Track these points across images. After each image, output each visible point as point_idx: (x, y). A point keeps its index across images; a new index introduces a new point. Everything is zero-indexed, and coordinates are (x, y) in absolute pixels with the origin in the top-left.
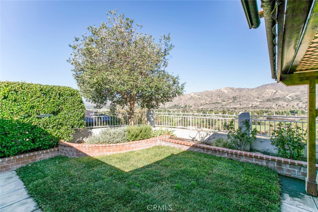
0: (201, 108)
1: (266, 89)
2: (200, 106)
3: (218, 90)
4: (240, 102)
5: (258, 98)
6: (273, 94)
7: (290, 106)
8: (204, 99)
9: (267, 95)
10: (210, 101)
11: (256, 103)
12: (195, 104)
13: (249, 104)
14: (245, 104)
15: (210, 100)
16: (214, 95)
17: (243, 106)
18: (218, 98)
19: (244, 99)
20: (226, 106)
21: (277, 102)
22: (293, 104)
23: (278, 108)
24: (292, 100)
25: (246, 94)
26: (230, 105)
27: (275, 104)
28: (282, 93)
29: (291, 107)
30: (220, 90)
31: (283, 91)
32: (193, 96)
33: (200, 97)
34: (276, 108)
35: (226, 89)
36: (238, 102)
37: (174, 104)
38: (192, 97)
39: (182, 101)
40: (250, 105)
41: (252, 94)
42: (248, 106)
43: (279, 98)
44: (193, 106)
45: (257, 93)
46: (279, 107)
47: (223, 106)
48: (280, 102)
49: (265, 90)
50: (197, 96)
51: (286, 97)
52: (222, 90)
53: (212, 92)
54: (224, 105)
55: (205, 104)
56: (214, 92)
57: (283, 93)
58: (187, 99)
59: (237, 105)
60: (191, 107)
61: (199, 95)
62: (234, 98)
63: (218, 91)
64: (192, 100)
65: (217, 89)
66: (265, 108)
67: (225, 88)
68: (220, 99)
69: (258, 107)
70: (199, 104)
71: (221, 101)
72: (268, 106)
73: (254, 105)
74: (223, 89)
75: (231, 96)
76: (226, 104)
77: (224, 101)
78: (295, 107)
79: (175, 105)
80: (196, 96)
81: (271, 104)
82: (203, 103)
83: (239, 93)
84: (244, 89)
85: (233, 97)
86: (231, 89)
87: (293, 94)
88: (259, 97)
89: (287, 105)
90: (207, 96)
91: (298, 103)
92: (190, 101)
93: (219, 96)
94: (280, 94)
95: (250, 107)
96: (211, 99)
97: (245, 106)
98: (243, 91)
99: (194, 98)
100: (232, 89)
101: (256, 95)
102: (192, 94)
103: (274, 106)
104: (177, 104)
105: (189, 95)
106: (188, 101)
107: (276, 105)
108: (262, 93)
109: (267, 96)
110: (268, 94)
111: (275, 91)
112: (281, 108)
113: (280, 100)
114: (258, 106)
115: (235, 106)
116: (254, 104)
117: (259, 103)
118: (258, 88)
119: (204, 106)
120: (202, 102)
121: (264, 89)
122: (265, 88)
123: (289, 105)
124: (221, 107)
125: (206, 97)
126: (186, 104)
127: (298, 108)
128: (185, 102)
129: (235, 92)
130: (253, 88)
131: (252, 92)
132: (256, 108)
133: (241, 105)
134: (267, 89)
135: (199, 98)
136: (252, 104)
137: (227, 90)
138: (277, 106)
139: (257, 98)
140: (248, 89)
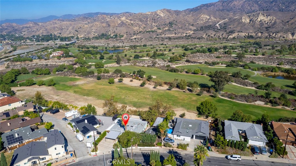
0: (134, 38)
2: (132, 35)
3: (153, 12)
4: (175, 30)
5: (193, 25)
6: (207, 20)
7: (217, 36)
8: (138, 26)
9: (202, 22)
10: (144, 28)
11: (190, 32)
12: (127, 32)
13: (184, 33)
14: (179, 32)
15: (145, 26)
16: (149, 19)
17: (178, 35)
18: (154, 24)
19: (180, 27)
20: (161, 34)
21: (208, 32)
22: (219, 34)
24: (220, 29)
25: (182, 20)
26: (165, 35)
27: (206, 33)
28: (214, 20)
29: (217, 37)
30: (156, 13)
31: (216, 18)
32: (124, 22)
33: (132, 22)
36: (173, 31)
39: (111, 29)
40: (185, 35)
42: (182, 36)
43: (211, 25)
44: (125, 36)
46: (208, 37)
47: (158, 35)
48: (210, 31)
50: (129, 21)
51: (216, 25)
52: (158, 13)
53: (147, 15)
54: (159, 34)
55: (139, 32)
56: (149, 15)
57: (215, 19)
58: (117, 25)
59: (172, 34)
60: (123, 36)
61: (131, 20)
62: (171, 24)
63: (154, 14)
64: (124, 27)
66: (197, 38)
67: (161, 10)
68: (156, 25)
69: (191, 37)
70: (132, 32)
71: (156, 28)
72: (200, 36)
73: (188, 35)
75: (168, 22)
76: (161, 33)
77: (159, 29)
78: (220, 37)
79: (103, 34)
80: (128, 21)
81: (202, 34)
82: (136, 31)
83: (176, 16)
85: (169, 22)
87: (223, 21)
89: (215, 35)
90: (141, 21)
91: (222, 33)
92: (121, 28)
93: (154, 20)
94: (212, 21)
95: (184, 37)
96: (146, 25)
97: (179, 35)
98: (180, 15)
99: (126, 25)
100: (169, 11)
101: (192, 21)
102: (123, 19)
103: (204, 36)
104: (104, 33)
106: (118, 28)
107: (207, 35)
110: (203, 20)
111: (209, 17)
112: (210, 38)
113: (211, 28)
114: (191, 35)
115: (170, 36)
116: (188, 33)
117: (193, 32)
119: (137, 35)
120: (136, 28)
122: (201, 13)
123: (216, 35)
125: (140, 23)
126: (116, 32)
127: (222, 38)
128: (115, 29)
129: (172, 15)
132: (189, 38)
133: (176, 34)
134: (203, 13)
135: (132, 24)
136: (186, 33)
137: (164, 13)
138: (207, 36)
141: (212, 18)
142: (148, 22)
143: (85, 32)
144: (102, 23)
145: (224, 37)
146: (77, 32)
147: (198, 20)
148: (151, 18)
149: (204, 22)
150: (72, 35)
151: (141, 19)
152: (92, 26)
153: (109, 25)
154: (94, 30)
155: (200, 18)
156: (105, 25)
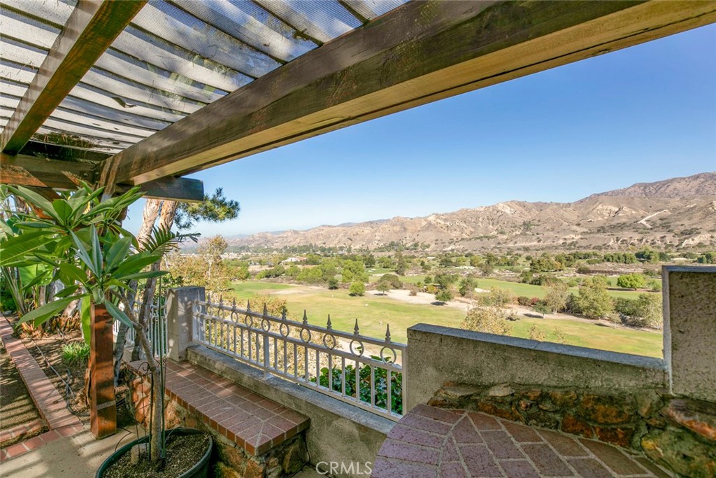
0: (450, 248)
1: (598, 203)
2: (447, 244)
3: (489, 207)
4: (538, 234)
6: (612, 215)
7: (647, 242)
8: (458, 229)
9: (600, 219)
10: (471, 233)
11: (573, 236)
12: (437, 240)
13: (559, 239)
14: (548, 238)
15: (473, 230)
16: (481, 219)
17: (545, 244)
18: (491, 227)
19: (548, 228)
20: (505, 243)
21: (619, 234)
22: (652, 238)
23: (620, 248)
24: (651, 229)
25: (552, 217)
26: (516, 243)
27: (615, 237)
28: (632, 214)
29: (649, 243)
30: (494, 208)
31: (634, 209)
32: (433, 222)
33: (448, 223)
34: (616, 246)
35: (509, 206)
36: (533, 235)
37: (390, 241)
38: (430, 224)
39: (408, 234)
40: (561, 242)
41: (566, 215)
42: (555, 244)
43: (624, 223)
44: (433, 246)
45: (576, 212)
46: (623, 246)
47: (499, 243)
48: (626, 233)
49: (594, 207)
50: (442, 222)
51: (639, 222)
52: (499, 208)
53: (477, 211)
54: (501, 242)
55: (460, 239)
56: (480, 212)
57: (633, 212)
58: (419, 229)
59: (531, 241)
60: (428, 246)
61: (446, 220)
62: (527, 225)
63: (491, 210)
64: (431, 230)
65: (487, 206)
66: (592, 247)
67: (506, 203)
68: (495, 228)
69: (577, 245)
70: (446, 240)
71: (496, 233)
72: (600, 243)
73: (568, 242)
74: (502, 205)
75: (520, 221)
76: (507, 239)
77: (502, 233)
78: (657, 245)
79: (392, 243)
80: (439, 221)
81: (605, 239)
82: (455, 239)
83: (538, 213)
84: (549, 204)
85: (524, 223)
86: (519, 204)
87: (656, 214)
88: (581, 222)
89: (641, 240)
90: (465, 222)
91: (663, 236)
92: (426, 233)
93: (492, 220)
94: (627, 216)
95: (560, 245)
96: (474, 228)
97: (548, 243)
98: (548, 210)
99: (436, 227)
100: (523, 205)
101: (575, 218)
102: (432, 219)
103: (611, 243)
104: (396, 241)
105: (425, 219)
106: (421, 233)
107: (617, 241)
108: (589, 213)
109: (598, 220)
110: (602, 215)
111: (617, 209)
112: (627, 246)
113: (626, 228)
114: (577, 242)
115: (527, 244)
116: (569, 239)
117: (580, 236)
118: (581, 201)
119: (457, 244)
120: (454, 235)
121: (593, 205)
122: (596, 202)
123: (644, 240)
124: (495, 247)
125: (463, 224)
126: (417, 240)
127: (664, 246)
128: (415, 236)
129: (529, 210)
130: (567, 202)
131: (565, 211)
132: (573, 247)
133: (539, 241)
134: (600, 203)
135: (448, 226)
136: (565, 239)
137: (511, 207)
138: (619, 242)
139: (577, 225)
140: (557, 204)
141: (625, 209)
142: (480, 224)
143: (363, 240)
144: (394, 225)
145: (668, 243)
146: (351, 240)
147: (590, 215)
148: (486, 218)
149: (606, 218)
150: (342, 245)
151: (466, 219)
152: (376, 231)
153: (405, 229)
154: (378, 238)
155: (594, 211)
156: (398, 229)
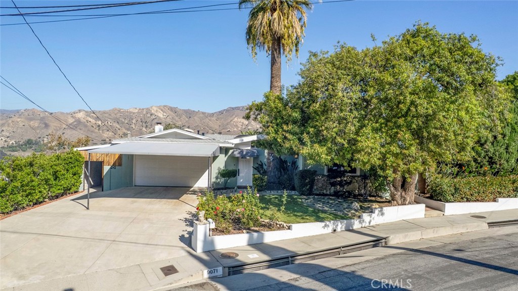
141: (252, 123)
142: (133, 126)
144: (31, 119)
147: (229, 125)
148: (139, 120)
149: (239, 129)
151: (118, 119)
152: (3, 125)
153: (47, 126)
154: (6, 134)
155: (232, 122)
156: (36, 125)
